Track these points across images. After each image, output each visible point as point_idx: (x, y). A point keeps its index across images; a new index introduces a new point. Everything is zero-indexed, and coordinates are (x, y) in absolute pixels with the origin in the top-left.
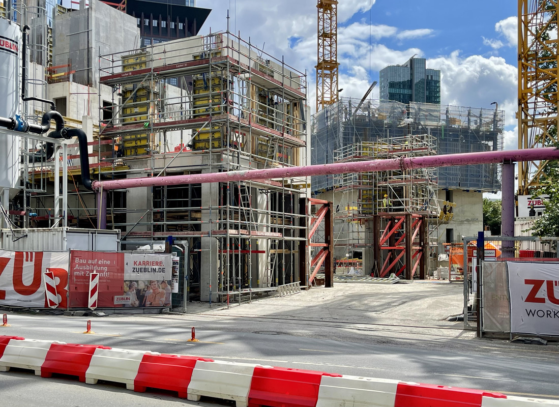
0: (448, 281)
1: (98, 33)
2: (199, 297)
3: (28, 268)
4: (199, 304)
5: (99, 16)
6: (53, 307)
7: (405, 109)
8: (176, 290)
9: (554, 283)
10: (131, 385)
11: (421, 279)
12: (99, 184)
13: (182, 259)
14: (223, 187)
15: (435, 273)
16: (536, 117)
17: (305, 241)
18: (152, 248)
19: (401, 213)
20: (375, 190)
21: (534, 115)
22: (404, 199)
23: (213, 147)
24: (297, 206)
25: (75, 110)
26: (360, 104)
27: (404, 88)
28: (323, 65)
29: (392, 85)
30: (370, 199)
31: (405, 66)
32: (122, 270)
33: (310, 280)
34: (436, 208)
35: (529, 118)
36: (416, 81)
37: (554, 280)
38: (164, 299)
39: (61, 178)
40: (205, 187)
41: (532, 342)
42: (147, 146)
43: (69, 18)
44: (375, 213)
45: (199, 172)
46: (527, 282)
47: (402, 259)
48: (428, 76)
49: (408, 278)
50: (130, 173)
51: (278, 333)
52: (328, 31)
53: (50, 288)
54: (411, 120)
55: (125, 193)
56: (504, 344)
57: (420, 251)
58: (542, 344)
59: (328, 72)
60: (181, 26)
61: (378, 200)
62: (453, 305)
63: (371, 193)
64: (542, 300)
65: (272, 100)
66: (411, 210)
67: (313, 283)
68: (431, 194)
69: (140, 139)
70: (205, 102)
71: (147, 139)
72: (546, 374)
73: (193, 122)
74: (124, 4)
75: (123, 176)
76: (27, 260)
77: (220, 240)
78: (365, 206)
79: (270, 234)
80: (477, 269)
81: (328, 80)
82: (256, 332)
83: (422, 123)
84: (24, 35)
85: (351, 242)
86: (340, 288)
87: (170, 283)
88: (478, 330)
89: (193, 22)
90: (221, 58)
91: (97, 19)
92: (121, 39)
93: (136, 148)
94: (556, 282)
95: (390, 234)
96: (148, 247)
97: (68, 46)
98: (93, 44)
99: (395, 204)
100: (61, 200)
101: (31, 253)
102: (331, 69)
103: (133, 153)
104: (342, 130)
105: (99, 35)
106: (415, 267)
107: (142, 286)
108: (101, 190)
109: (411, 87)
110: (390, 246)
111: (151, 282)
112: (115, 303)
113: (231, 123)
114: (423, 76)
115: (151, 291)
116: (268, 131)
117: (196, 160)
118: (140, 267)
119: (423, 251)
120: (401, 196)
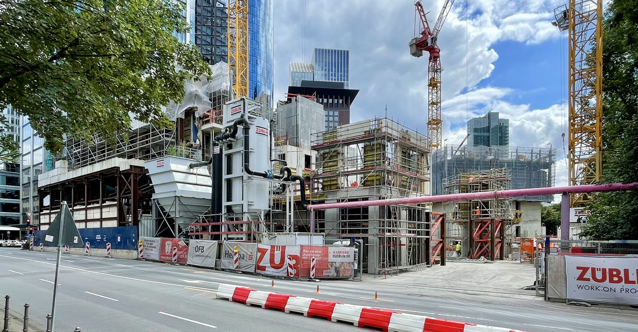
0: (519, 262)
1: (302, 116)
2: (367, 270)
3: (278, 254)
4: (368, 275)
5: (303, 106)
6: (292, 276)
7: (488, 150)
8: (356, 268)
9: (596, 269)
10: (356, 324)
11: (500, 260)
12: (310, 206)
13: (359, 250)
14: (382, 207)
15: (510, 256)
16: (581, 157)
17: (429, 238)
18: (342, 244)
19: (488, 218)
20: (470, 204)
21: (580, 156)
22: (489, 209)
23: (376, 185)
24: (424, 217)
25: (290, 161)
26: (458, 149)
27: (484, 132)
28: (432, 122)
29: (476, 130)
30: (466, 209)
31: (485, 118)
32: (327, 256)
33: (432, 261)
34: (511, 214)
35: (576, 158)
36: (492, 127)
37: (596, 267)
38: (349, 273)
39: (290, 203)
40: (370, 208)
41: (581, 305)
42: (337, 184)
43: (286, 108)
44: (470, 218)
45: (367, 199)
46: (578, 268)
47: (488, 247)
48: (500, 124)
49: (492, 259)
50: (327, 200)
51: (422, 296)
52: (435, 101)
53: (290, 266)
54: (492, 157)
55: (324, 212)
56: (563, 306)
57: (500, 242)
58: (588, 306)
59: (435, 126)
60: (341, 101)
61: (472, 210)
62: (526, 279)
63: (467, 205)
64: (588, 280)
65: (409, 154)
66: (494, 216)
67: (433, 263)
68: (508, 206)
69: (333, 180)
70: (371, 159)
71: (336, 180)
72: (593, 326)
73: (364, 171)
74: (314, 95)
75: (323, 202)
76: (277, 250)
77: (380, 238)
78: (463, 214)
79: (408, 235)
80: (545, 260)
81: (435, 131)
82: (408, 295)
83: (500, 159)
84: (271, 125)
85: (454, 236)
86: (450, 266)
87: (353, 263)
88: (545, 296)
89: (348, 98)
90: (382, 133)
91: (301, 107)
92: (315, 118)
93: (330, 185)
94: (597, 268)
95: (480, 232)
96: (339, 243)
97: (285, 124)
98: (299, 122)
99: (483, 212)
100: (290, 216)
101: (279, 246)
102: (437, 124)
103: (329, 188)
104: (446, 165)
105: (303, 116)
106: (497, 252)
107: (338, 265)
108: (312, 210)
109: (488, 131)
110: (480, 239)
111: (343, 263)
112: (324, 275)
113: (387, 170)
114: (497, 124)
115: (343, 268)
116: (407, 173)
117: (365, 193)
118: (337, 254)
119: (502, 242)
120: (488, 208)
